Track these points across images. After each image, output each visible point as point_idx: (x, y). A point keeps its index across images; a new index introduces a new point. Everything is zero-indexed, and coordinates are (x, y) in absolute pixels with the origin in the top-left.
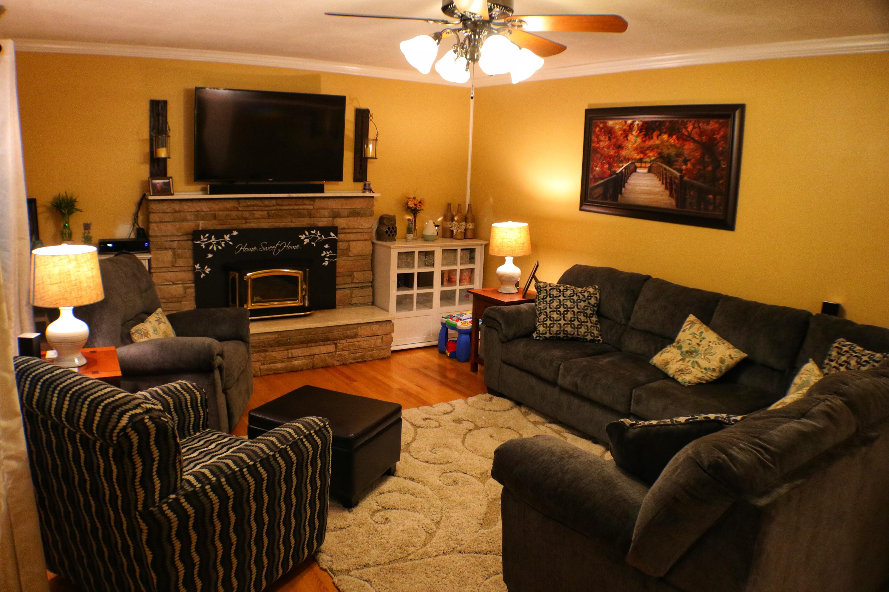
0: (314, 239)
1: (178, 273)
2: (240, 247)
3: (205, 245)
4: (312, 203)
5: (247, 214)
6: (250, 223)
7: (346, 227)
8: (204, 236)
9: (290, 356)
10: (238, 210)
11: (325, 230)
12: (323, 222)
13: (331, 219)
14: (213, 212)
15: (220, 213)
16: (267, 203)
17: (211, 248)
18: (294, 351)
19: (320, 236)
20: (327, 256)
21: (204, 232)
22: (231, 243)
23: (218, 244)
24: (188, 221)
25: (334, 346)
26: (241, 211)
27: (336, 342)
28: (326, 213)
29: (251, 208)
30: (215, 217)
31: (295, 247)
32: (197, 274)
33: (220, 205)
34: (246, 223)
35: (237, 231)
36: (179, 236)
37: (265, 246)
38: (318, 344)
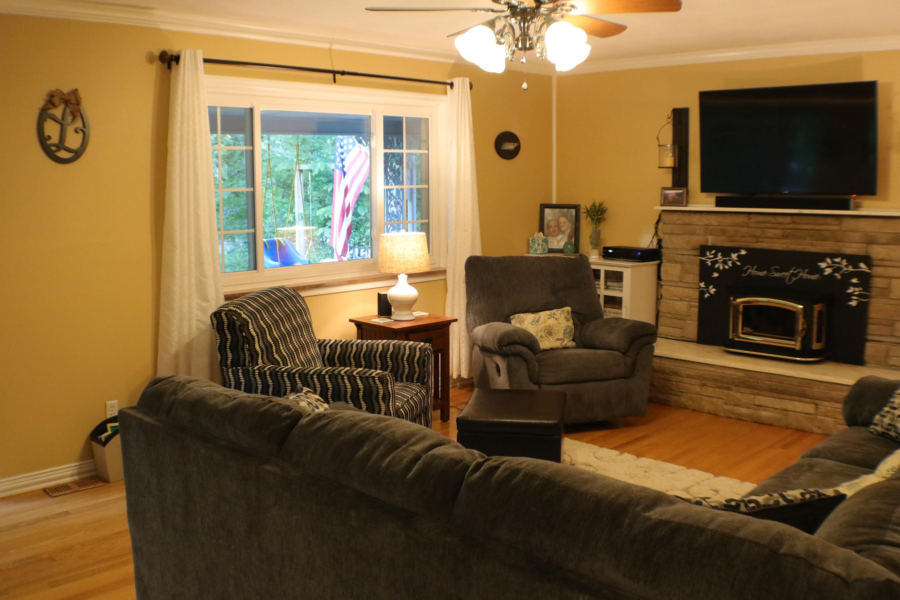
0: (837, 270)
1: (686, 290)
2: (748, 269)
3: (711, 262)
4: (837, 222)
5: (758, 232)
6: (762, 242)
7: (886, 257)
8: (710, 252)
9: (757, 403)
10: (748, 226)
11: (853, 260)
12: (852, 249)
13: (864, 245)
14: (721, 227)
15: (730, 228)
16: (781, 219)
17: (717, 266)
18: (761, 398)
19: (846, 266)
20: (856, 293)
21: (710, 248)
22: (738, 263)
23: (725, 262)
24: (698, 235)
25: (814, 406)
26: (752, 227)
27: (817, 401)
28: (856, 236)
29: (763, 225)
30: (724, 232)
31: (814, 277)
32: (702, 293)
33: (728, 220)
34: (757, 242)
35: (746, 249)
36: (688, 250)
37: (777, 271)
38: (793, 398)
